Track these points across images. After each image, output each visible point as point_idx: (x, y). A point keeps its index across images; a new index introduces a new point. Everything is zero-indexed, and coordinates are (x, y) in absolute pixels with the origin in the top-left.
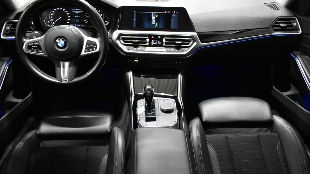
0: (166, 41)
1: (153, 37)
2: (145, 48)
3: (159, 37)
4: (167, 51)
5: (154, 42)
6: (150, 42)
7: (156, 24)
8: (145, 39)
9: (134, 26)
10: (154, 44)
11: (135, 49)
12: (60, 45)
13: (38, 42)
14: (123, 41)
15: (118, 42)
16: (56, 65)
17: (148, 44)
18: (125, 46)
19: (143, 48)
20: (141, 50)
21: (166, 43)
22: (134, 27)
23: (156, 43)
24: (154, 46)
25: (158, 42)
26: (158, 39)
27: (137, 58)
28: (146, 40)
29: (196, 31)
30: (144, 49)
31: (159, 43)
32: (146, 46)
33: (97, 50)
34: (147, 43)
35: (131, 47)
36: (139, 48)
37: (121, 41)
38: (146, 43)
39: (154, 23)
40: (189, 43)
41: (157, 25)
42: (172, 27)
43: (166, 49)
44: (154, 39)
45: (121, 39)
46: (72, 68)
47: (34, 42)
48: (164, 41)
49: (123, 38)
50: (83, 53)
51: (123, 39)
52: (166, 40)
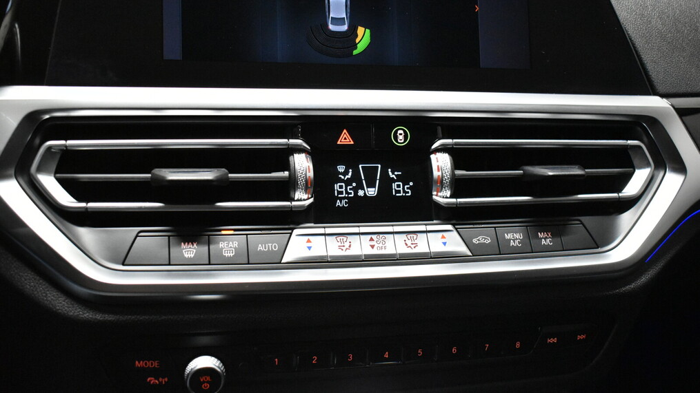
0: (456, 165)
1: (345, 139)
2: (279, 237)
3: (401, 137)
4: (478, 254)
5: (356, 178)
6: (322, 184)
7: (361, 30)
8: (281, 159)
9: (172, 47)
10: (355, 201)
11: (189, 251)
14: (64, 183)
15: (14, 193)
17: (302, 198)
18: (86, 234)
19: (264, 242)
20: (247, 261)
21: (459, 187)
22: (168, 55)
23: (372, 192)
24: (361, 212)
25: (386, 183)
26: (393, 156)
27: (204, 340)
28: (286, 166)
29: (660, 89)
30: (274, 247)
31: (401, 189)
32: (288, 220)
34: (299, 194)
35: (151, 241)
36: (229, 243)
37: (49, 183)
38: (284, 189)
39: (345, 28)
40: (626, 178)
41: (364, 38)
42: (488, 57)
43: (468, 230)
44: (350, 157)
45: (39, 170)
48: (441, 163)
49: (67, 153)
51: (66, 164)
52: (460, 157)
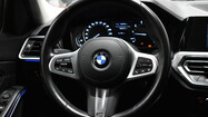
12: (99, 62)
13: (70, 58)
14: (189, 68)
15: (180, 68)
16: (89, 93)
18: (191, 76)
33: (153, 71)
37: (186, 67)
46: (112, 98)
47: (63, 58)
49: (189, 62)
50: (130, 76)
